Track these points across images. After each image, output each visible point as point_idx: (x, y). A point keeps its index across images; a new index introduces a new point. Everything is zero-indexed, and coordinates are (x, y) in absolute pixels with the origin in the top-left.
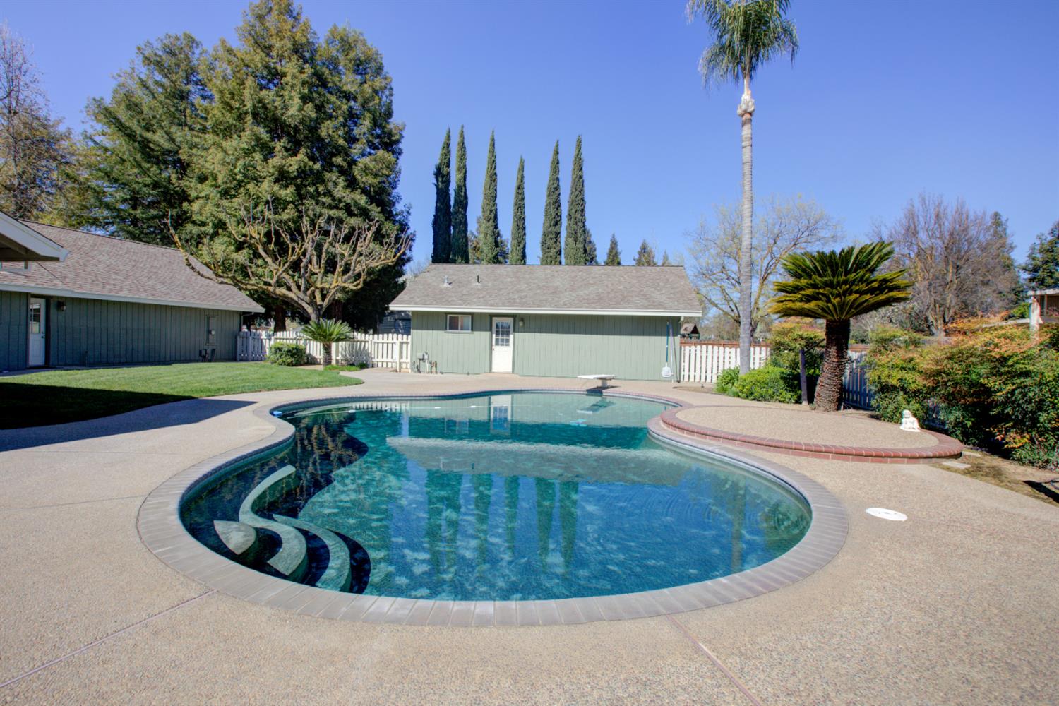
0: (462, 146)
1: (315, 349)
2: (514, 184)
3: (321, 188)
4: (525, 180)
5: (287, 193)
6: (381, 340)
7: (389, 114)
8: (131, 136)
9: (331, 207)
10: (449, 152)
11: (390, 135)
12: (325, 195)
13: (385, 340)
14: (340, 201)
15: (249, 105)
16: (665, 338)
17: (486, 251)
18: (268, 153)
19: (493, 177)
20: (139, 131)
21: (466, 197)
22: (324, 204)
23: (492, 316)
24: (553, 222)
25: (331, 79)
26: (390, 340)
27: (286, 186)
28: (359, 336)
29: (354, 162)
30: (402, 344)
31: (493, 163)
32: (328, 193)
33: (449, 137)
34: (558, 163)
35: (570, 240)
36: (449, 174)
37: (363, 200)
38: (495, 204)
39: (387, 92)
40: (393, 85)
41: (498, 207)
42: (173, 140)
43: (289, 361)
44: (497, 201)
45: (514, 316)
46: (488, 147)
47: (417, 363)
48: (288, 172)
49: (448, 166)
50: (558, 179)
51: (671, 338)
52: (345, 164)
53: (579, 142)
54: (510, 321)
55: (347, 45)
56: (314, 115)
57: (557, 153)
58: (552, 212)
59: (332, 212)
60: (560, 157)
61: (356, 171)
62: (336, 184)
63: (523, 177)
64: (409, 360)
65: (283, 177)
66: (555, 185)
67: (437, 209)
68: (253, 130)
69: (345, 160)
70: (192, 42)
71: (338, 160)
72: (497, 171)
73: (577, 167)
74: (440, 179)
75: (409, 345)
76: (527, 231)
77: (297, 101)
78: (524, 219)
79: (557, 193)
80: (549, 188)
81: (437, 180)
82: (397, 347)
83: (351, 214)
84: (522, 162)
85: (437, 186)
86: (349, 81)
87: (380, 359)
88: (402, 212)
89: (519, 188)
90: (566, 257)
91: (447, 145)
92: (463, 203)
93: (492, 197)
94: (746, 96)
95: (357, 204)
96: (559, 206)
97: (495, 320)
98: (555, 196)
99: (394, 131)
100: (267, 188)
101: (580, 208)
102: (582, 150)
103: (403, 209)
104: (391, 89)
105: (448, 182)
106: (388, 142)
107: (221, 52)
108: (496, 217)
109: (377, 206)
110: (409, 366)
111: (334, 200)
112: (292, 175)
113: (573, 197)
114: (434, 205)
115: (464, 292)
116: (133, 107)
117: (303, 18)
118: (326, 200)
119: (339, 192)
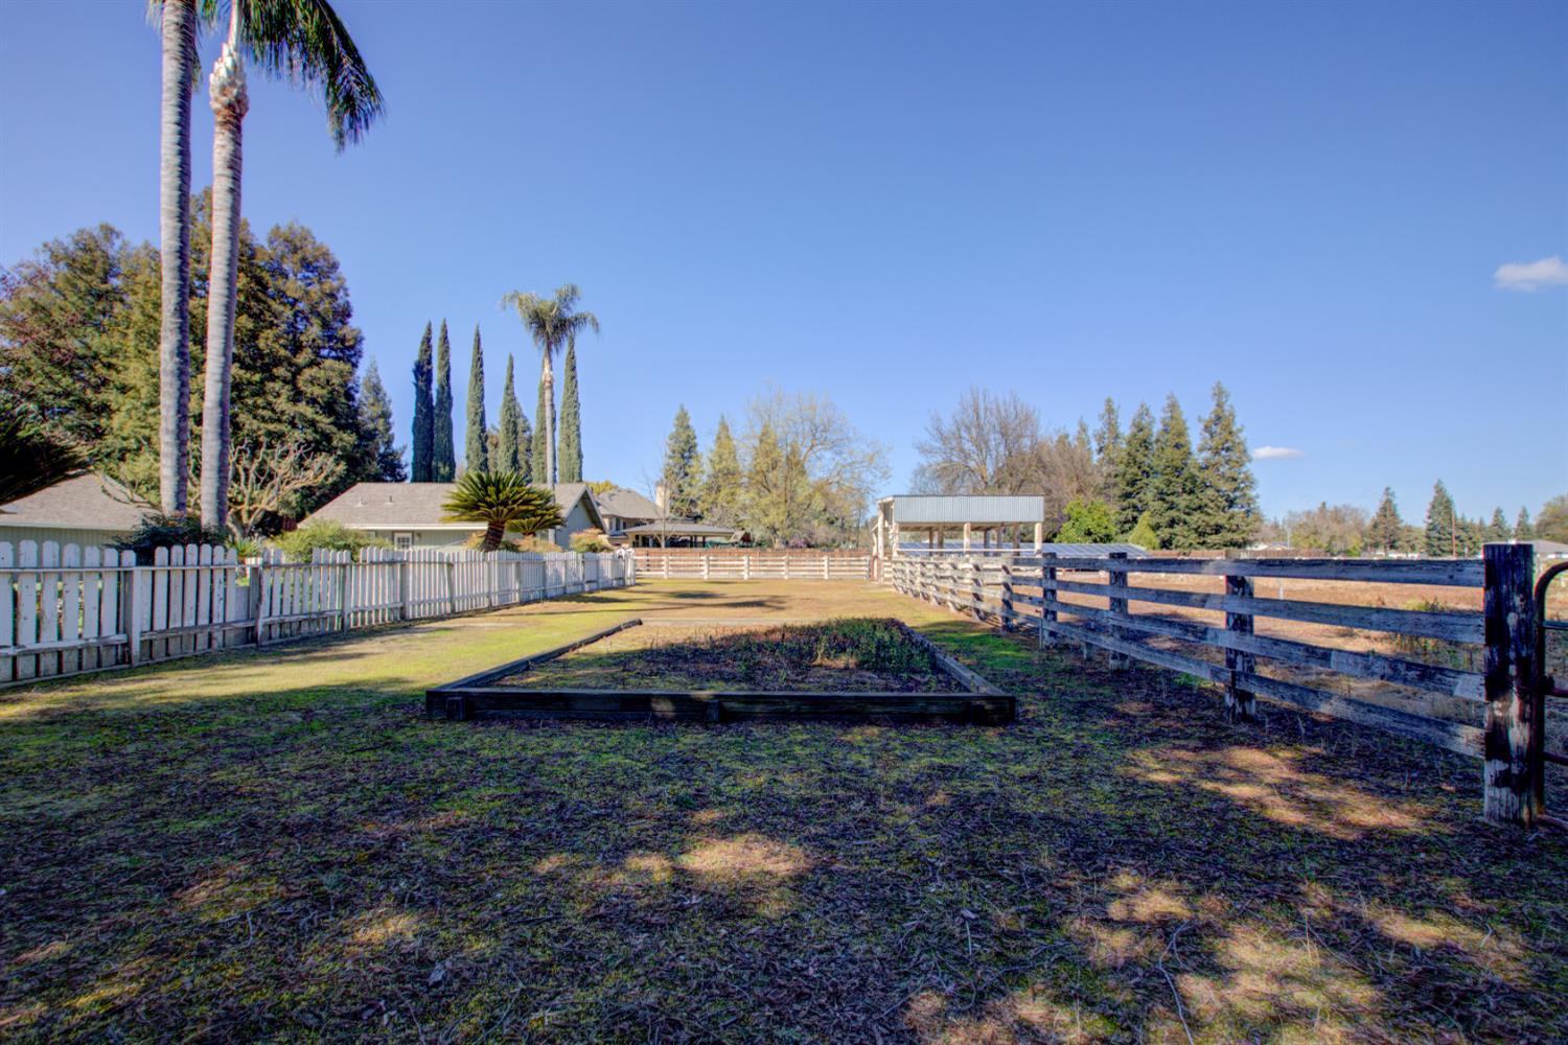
0: (445, 339)
2: (504, 382)
3: (260, 401)
4: (515, 380)
7: (345, 314)
9: (272, 421)
10: (429, 347)
11: (347, 338)
12: (264, 408)
14: (282, 414)
19: (479, 376)
21: (449, 397)
22: (263, 417)
23: (393, 532)
25: (274, 284)
29: (300, 370)
31: (479, 361)
32: (269, 406)
33: (429, 330)
36: (430, 371)
37: (309, 411)
39: (343, 294)
40: (347, 285)
44: (485, 402)
45: (413, 532)
46: (472, 343)
49: (429, 362)
52: (288, 375)
53: (574, 340)
54: (409, 535)
55: (293, 244)
56: (250, 325)
59: (271, 427)
61: (302, 381)
62: (278, 396)
63: (512, 376)
67: (418, 411)
69: (288, 371)
71: (281, 371)
72: (483, 369)
73: (569, 368)
74: (420, 378)
81: (417, 379)
83: (296, 428)
84: (512, 359)
85: (417, 385)
89: (507, 388)
91: (428, 340)
92: (445, 404)
93: (479, 397)
95: (302, 416)
97: (397, 535)
99: (351, 334)
101: (572, 411)
104: (346, 290)
105: (429, 381)
106: (341, 347)
108: (480, 420)
109: (328, 416)
111: (273, 411)
113: (568, 399)
118: (267, 413)
119: (282, 404)
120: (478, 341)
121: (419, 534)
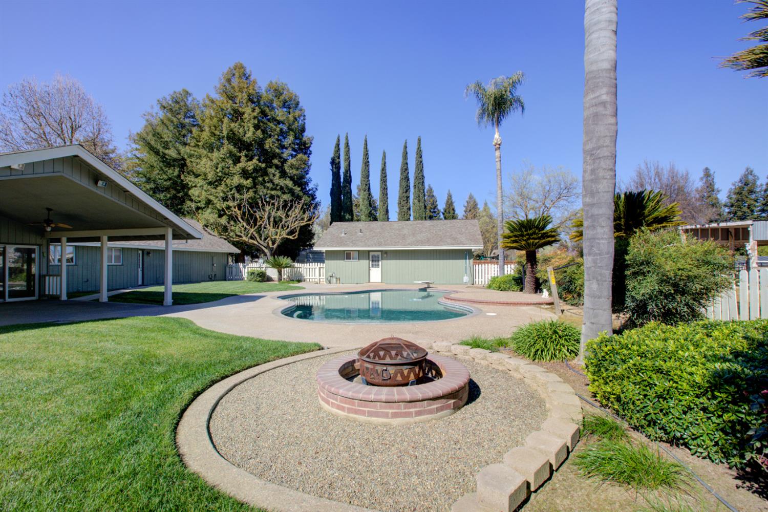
0: (347, 145)
1: (272, 273)
2: (380, 167)
3: (266, 178)
4: (387, 165)
5: (248, 183)
6: (308, 267)
7: (303, 130)
8: (157, 153)
9: (272, 189)
10: (339, 149)
11: (305, 144)
12: (268, 182)
13: (311, 267)
14: (277, 185)
15: (225, 133)
16: (465, 261)
17: (364, 209)
18: (237, 160)
19: (367, 164)
20: (161, 150)
21: (350, 177)
22: (268, 187)
23: (369, 251)
24: (405, 190)
25: (270, 114)
26: (313, 267)
27: (247, 179)
28: (296, 265)
29: (285, 161)
30: (320, 268)
31: (366, 155)
32: (271, 181)
33: (339, 140)
34: (407, 154)
35: (416, 201)
36: (339, 162)
37: (290, 184)
38: (369, 180)
39: (302, 118)
40: (305, 114)
41: (371, 182)
42: (179, 154)
43: (259, 279)
44: (370, 178)
45: (381, 251)
46: (363, 146)
47: (329, 278)
48: (248, 170)
49: (339, 158)
50: (407, 164)
51: (468, 261)
52: (279, 163)
53: (419, 140)
54: (380, 253)
55: (278, 93)
56: (261, 136)
57: (406, 147)
58: (404, 184)
59: (273, 192)
60: (408, 150)
61: (286, 167)
62: (274, 175)
63: (385, 163)
64: (324, 277)
65: (245, 174)
66: (405, 167)
67: (333, 185)
68: (228, 147)
69: (279, 161)
70: (187, 93)
71: (276, 161)
72: (369, 160)
73: (419, 156)
74: (334, 166)
75: (324, 269)
76: (389, 196)
77: (252, 129)
78: (387, 189)
79: (407, 172)
80: (402, 169)
81: (333, 167)
82: (317, 270)
83: (284, 193)
84: (384, 153)
85: (332, 170)
86: (280, 114)
87: (308, 277)
88: (313, 189)
89: (383, 170)
90: (414, 212)
91: (338, 145)
92: (348, 180)
93: (366, 176)
94: (497, 136)
95: (287, 187)
96: (408, 180)
97: (371, 254)
98: (405, 174)
99: (307, 142)
100: (237, 180)
101: (421, 181)
102: (421, 145)
103: (313, 187)
104: (305, 116)
105: (339, 168)
106: (303, 148)
107: (208, 102)
108: (369, 188)
109: (299, 187)
110: (324, 280)
111: (274, 184)
112: (250, 172)
113: (417, 175)
114: (331, 182)
115: (353, 239)
116: (157, 135)
117: (252, 78)
118: (269, 185)
119: (277, 180)
120: (366, 144)
121: (386, 252)
